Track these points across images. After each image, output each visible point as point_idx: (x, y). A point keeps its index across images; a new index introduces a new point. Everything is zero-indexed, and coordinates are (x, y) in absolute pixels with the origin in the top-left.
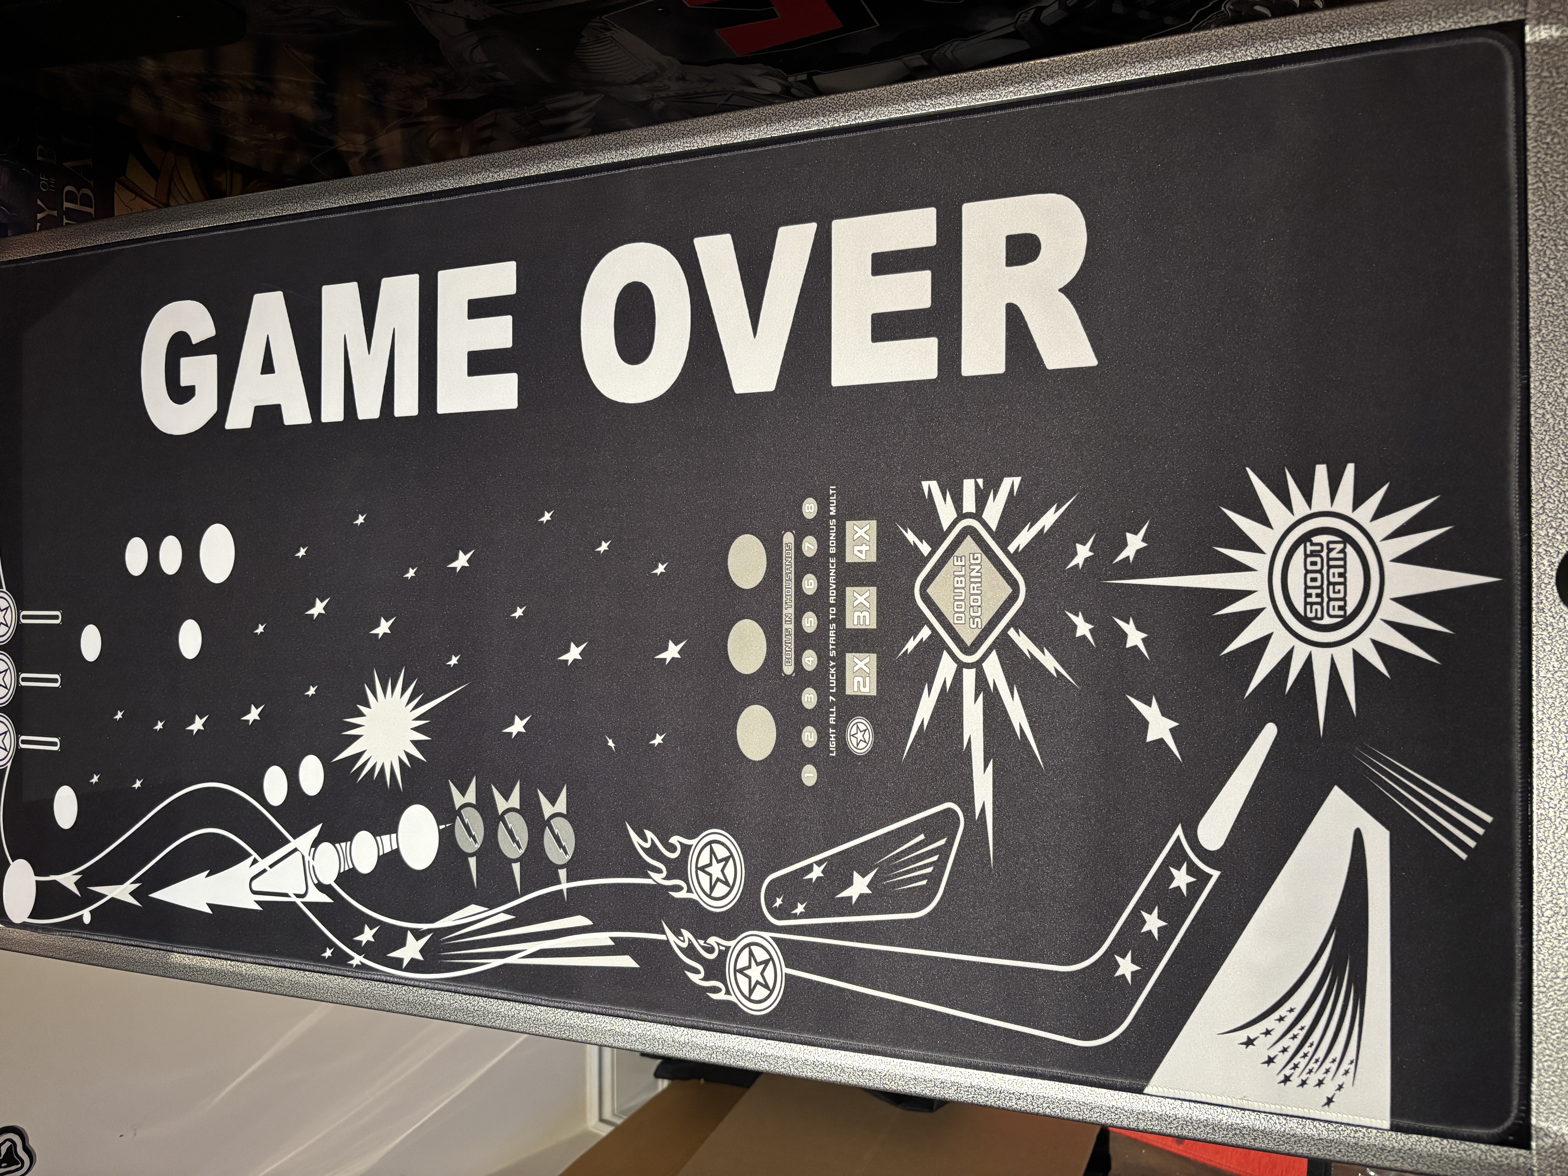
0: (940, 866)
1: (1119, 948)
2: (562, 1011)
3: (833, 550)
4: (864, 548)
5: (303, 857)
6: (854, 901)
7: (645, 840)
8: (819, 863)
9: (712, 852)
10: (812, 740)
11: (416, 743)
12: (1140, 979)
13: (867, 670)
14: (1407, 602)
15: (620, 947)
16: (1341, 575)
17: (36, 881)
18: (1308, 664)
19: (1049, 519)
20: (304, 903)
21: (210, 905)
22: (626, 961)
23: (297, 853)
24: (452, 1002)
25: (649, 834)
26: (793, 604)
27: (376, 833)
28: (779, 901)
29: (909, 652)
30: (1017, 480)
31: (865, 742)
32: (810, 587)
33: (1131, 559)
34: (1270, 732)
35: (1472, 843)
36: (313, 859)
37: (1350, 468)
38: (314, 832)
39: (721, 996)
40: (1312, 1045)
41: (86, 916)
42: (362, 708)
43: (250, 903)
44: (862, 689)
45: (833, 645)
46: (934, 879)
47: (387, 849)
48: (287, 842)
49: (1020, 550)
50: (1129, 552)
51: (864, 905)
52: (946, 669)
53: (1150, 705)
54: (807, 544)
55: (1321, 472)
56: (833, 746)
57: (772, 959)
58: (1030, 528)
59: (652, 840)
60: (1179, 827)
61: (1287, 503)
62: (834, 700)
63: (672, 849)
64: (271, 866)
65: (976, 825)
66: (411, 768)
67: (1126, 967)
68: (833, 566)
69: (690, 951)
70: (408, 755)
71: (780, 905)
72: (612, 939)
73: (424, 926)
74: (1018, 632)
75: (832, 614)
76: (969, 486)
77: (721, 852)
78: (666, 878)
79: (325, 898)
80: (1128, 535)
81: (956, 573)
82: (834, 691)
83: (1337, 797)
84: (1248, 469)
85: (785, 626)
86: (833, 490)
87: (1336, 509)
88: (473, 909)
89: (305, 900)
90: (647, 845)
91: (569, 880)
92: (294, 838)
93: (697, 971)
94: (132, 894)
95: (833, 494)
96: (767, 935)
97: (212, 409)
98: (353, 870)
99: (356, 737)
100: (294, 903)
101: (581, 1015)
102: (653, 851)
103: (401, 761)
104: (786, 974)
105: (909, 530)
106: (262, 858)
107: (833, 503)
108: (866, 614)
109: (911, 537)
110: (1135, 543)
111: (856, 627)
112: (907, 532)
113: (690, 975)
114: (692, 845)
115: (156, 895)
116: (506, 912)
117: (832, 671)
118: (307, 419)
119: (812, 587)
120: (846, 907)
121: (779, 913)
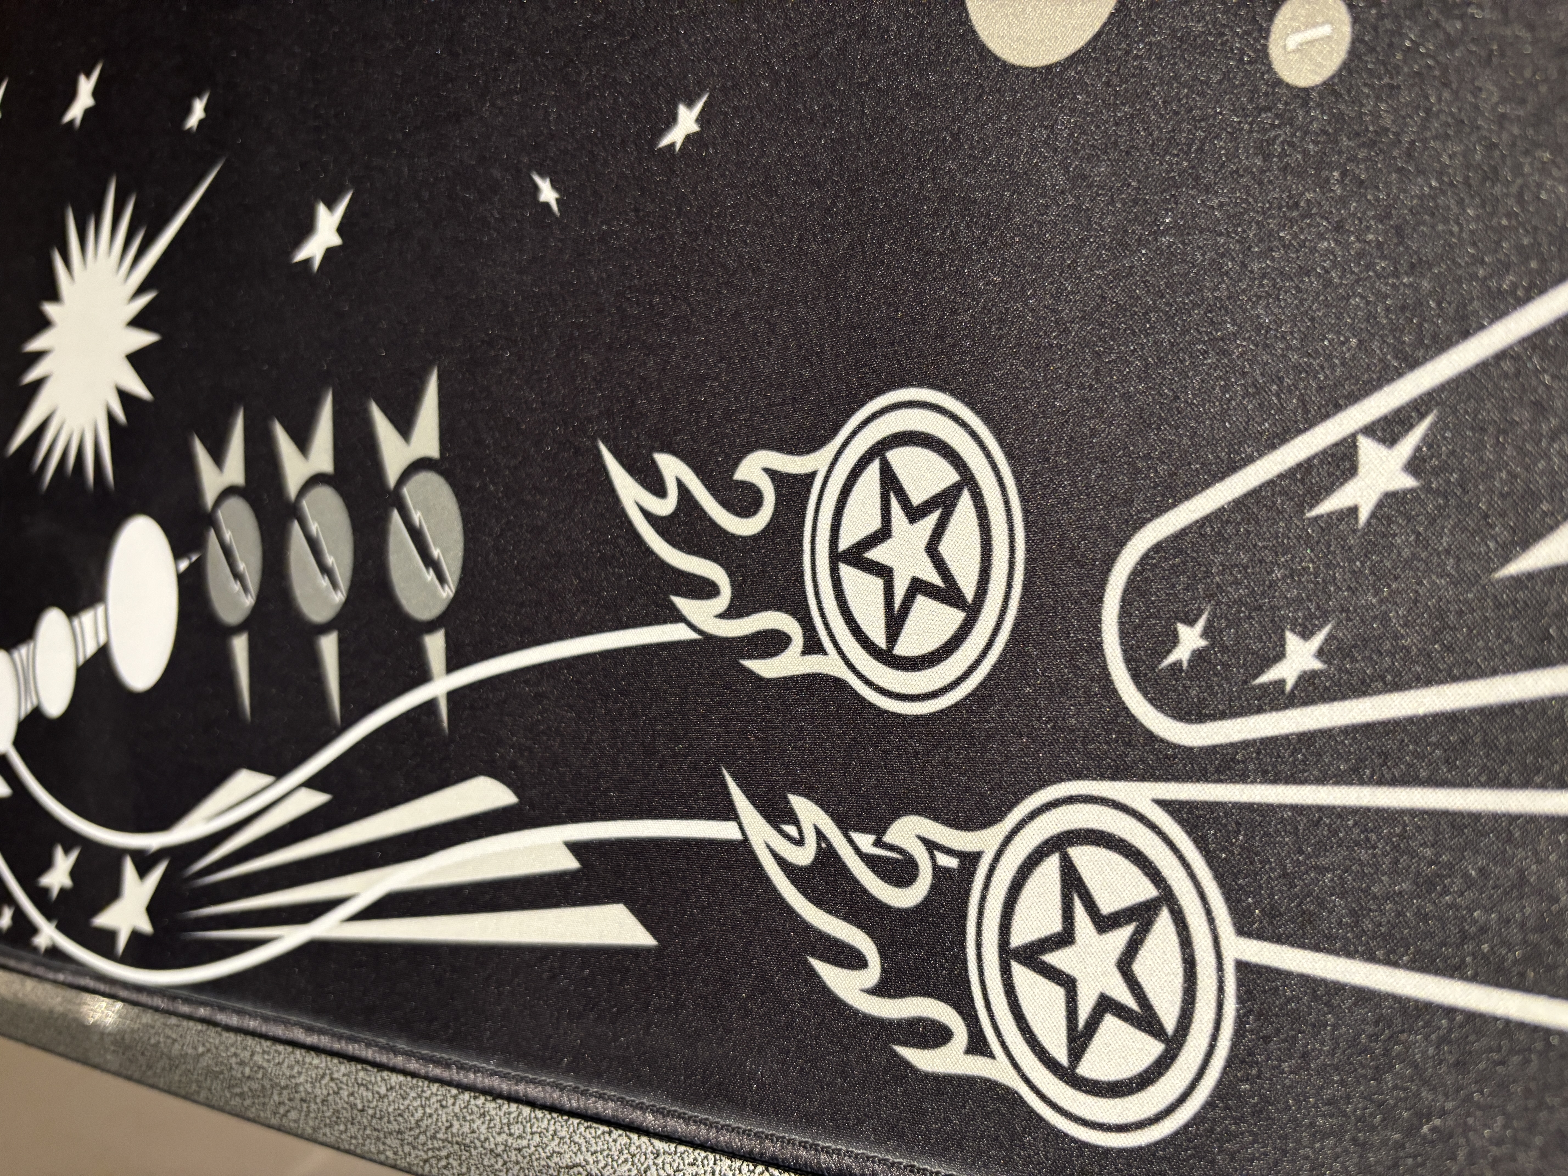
9: (890, 482)
11: (133, 359)
15: (592, 876)
27: (72, 611)
28: (1194, 639)
39: (950, 1061)
42: (48, 308)
47: (91, 646)
57: (1168, 898)
63: (746, 500)
66: (127, 427)
69: (825, 878)
70: (124, 396)
71: (1198, 656)
72: (575, 848)
73: (154, 841)
77: (926, 476)
78: (731, 613)
88: (241, 783)
91: (453, 664)
93: (850, 959)
96: (1139, 793)
98: (38, 713)
99: (41, 385)
102: (684, 524)
103: (111, 416)
104: (1242, 966)
113: (828, 975)
116: (311, 783)
121: (1190, 692)
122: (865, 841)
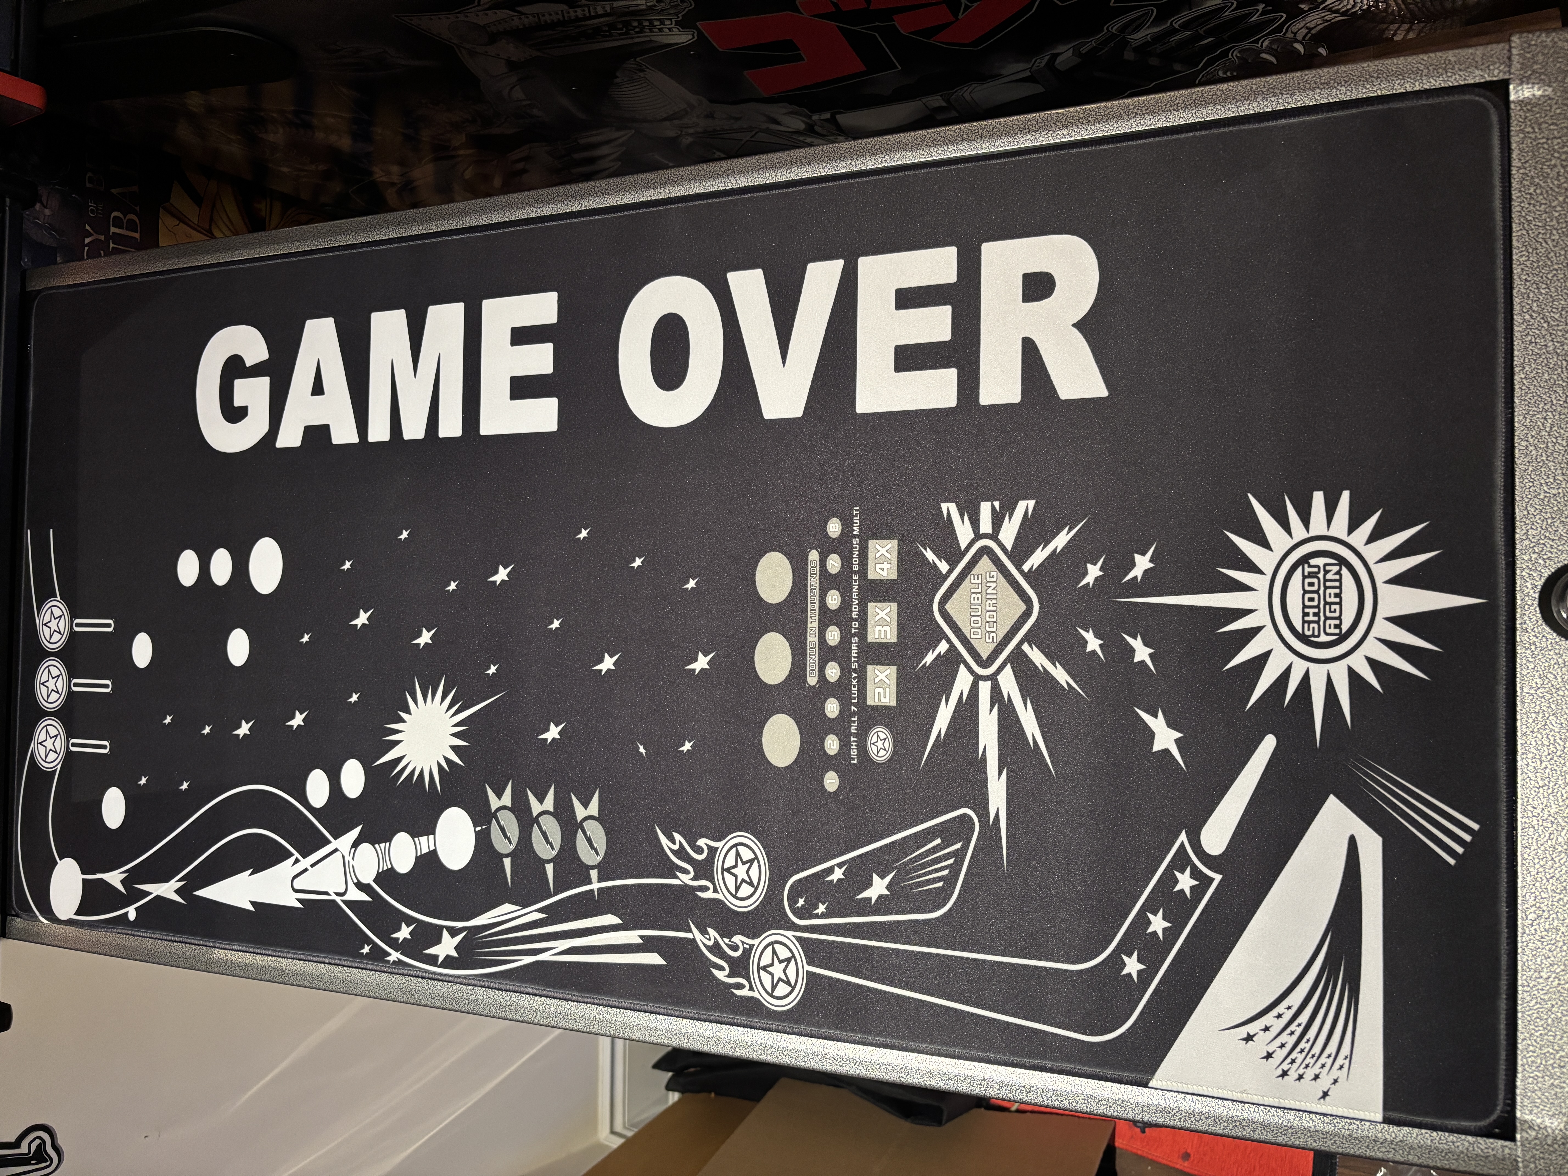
0: (955, 870)
1: (1125, 948)
2: (592, 1006)
3: (856, 568)
4: (886, 566)
5: (343, 857)
6: (873, 901)
7: (674, 843)
8: (840, 865)
9: (738, 854)
10: (834, 747)
11: (454, 748)
12: (1146, 977)
13: (888, 682)
14: (1399, 621)
15: (647, 945)
16: (1336, 595)
17: (83, 879)
18: (1306, 679)
19: (1061, 540)
20: (344, 902)
21: (252, 903)
22: (654, 959)
23: (338, 852)
24: (485, 997)
25: (677, 837)
26: (817, 618)
27: (414, 835)
28: (801, 902)
29: (927, 665)
30: (1031, 503)
31: (885, 750)
32: (833, 602)
33: (1139, 579)
34: (1269, 743)
35: (1460, 850)
36: (353, 859)
37: (1346, 495)
38: (355, 833)
39: (745, 992)
40: (1308, 1041)
41: (131, 913)
42: (402, 714)
43: (291, 900)
44: (883, 700)
45: (855, 657)
46: (949, 882)
47: (425, 850)
48: (328, 842)
49: (1034, 569)
50: (1137, 572)
51: (883, 905)
52: (963, 682)
53: (1156, 716)
54: (831, 562)
55: (1318, 498)
56: (854, 753)
57: (794, 956)
58: (1043, 549)
59: (680, 843)
60: (1184, 833)
61: (1286, 526)
62: (856, 710)
63: (700, 851)
64: (312, 866)
65: (990, 830)
66: (449, 772)
67: (1132, 966)
68: (855, 582)
69: (716, 949)
70: (447, 760)
71: (803, 905)
72: (641, 937)
73: (460, 924)
74: (1031, 647)
75: (855, 628)
76: (986, 509)
77: (746, 855)
78: (694, 879)
79: (363, 897)
80: (1137, 556)
81: (973, 591)
82: (856, 701)
83: (1333, 806)
84: (1249, 495)
85: (809, 639)
86: (856, 510)
87: (1332, 533)
88: (507, 907)
89: (345, 898)
90: (676, 847)
91: (600, 880)
92: (335, 839)
93: (721, 968)
94: (177, 892)
95: (856, 514)
96: (789, 934)
97: (263, 428)
98: (392, 871)
99: (397, 743)
100: (334, 901)
101: (610, 1010)
102: (681, 853)
103: (439, 765)
104: (807, 971)
105: (928, 549)
106: (304, 858)
107: (856, 523)
108: (887, 628)
109: (930, 555)
110: (1142, 563)
111: (878, 641)
112: (926, 551)
113: (716, 972)
114: (718, 848)
115: (201, 893)
116: (539, 910)
117: (854, 682)
118: (354, 439)
119: (836, 602)
120: (866, 907)
121: (801, 913)
122: (727, 940)
